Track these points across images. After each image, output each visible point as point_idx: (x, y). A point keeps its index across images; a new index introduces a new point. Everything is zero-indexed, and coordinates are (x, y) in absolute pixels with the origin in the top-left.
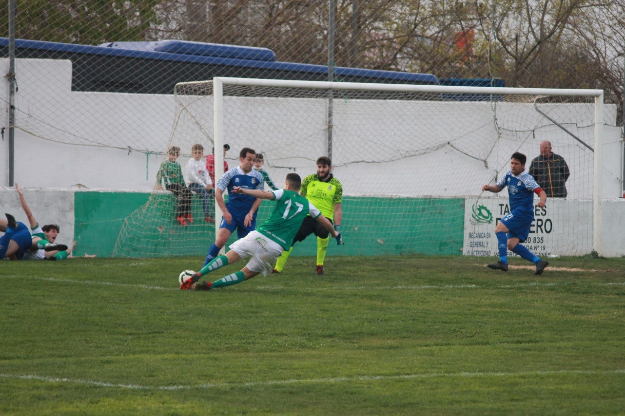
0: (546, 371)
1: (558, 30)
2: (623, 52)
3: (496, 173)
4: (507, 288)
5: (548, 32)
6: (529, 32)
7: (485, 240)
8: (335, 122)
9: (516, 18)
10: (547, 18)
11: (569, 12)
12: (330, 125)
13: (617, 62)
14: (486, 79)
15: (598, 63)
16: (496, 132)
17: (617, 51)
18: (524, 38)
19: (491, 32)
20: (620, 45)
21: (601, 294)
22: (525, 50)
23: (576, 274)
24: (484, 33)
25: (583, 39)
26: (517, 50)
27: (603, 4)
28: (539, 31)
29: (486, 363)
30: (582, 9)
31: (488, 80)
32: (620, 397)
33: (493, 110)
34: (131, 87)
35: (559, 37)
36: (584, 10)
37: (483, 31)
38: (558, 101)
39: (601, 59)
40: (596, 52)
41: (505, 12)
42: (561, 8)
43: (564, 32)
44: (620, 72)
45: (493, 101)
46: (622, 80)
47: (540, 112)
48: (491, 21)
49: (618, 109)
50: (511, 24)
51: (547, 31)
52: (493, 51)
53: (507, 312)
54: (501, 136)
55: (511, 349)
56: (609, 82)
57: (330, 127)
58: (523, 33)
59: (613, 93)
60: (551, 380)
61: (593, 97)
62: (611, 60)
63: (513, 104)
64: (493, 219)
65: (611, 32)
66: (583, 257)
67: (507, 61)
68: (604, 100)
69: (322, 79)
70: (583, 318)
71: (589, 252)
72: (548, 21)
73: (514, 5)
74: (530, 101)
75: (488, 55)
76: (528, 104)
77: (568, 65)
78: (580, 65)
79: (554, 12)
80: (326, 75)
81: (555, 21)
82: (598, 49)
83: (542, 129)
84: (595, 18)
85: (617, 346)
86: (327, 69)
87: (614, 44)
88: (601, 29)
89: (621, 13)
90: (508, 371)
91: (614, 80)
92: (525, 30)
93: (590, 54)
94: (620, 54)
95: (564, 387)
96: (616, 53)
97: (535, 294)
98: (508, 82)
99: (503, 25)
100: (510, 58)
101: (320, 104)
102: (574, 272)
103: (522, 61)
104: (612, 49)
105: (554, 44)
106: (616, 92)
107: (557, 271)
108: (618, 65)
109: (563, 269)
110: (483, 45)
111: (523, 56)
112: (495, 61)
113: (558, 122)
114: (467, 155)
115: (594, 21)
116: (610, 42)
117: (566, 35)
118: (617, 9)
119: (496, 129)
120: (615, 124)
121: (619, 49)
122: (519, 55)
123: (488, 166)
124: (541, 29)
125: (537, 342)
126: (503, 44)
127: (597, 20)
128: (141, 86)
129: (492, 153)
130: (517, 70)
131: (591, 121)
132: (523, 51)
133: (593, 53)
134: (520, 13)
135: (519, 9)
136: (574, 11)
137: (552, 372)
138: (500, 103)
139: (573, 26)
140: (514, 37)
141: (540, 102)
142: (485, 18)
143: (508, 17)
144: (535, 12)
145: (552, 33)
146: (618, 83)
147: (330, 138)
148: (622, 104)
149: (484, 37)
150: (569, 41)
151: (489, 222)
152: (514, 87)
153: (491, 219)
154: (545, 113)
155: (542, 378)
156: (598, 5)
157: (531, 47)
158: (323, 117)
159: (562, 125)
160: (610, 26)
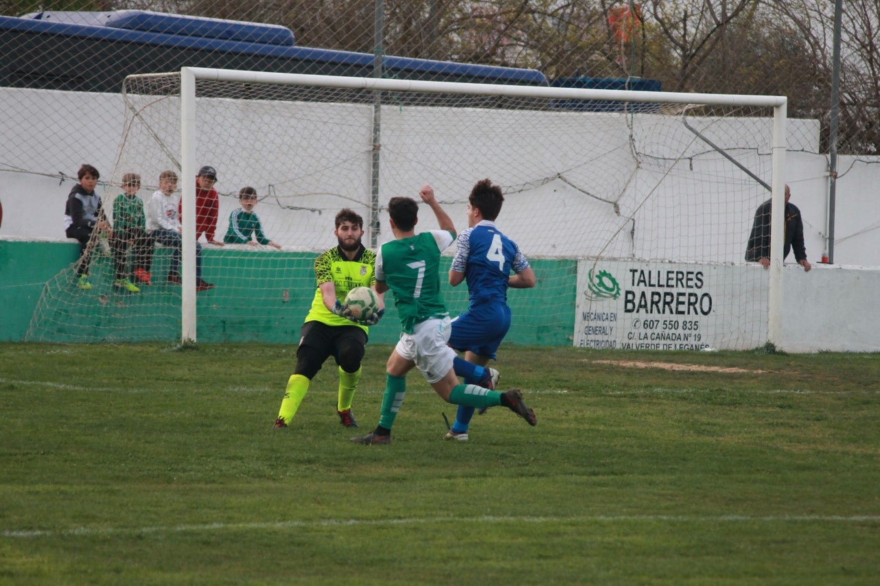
3: (631, 221)
7: (608, 324)
8: (383, 140)
12: (377, 144)
16: (633, 160)
31: (622, 80)
33: (628, 126)
34: (65, 81)
45: (629, 112)
47: (691, 129)
49: (821, 128)
54: (640, 165)
57: (376, 148)
66: (752, 351)
69: (364, 75)
71: (761, 344)
74: (675, 112)
80: (371, 67)
86: (371, 58)
101: (360, 113)
114: (589, 194)
119: (633, 155)
120: (817, 151)
123: (620, 211)
128: (80, 79)
129: (626, 191)
138: (639, 115)
147: (376, 165)
148: (827, 120)
151: (615, 297)
153: (618, 293)
154: (699, 132)
158: (365, 134)
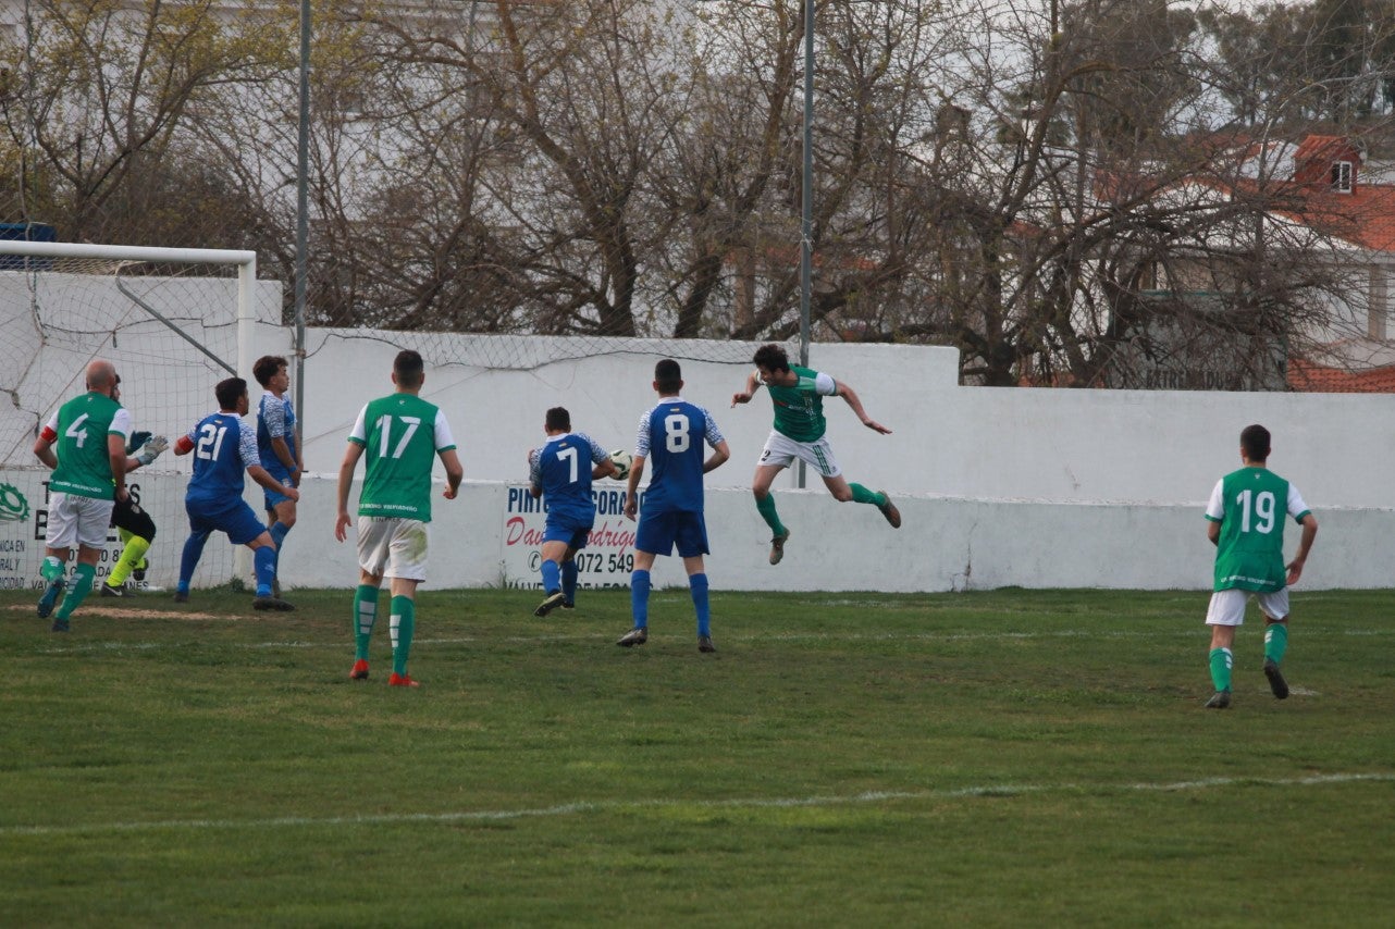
0: (133, 822)
1: (164, 129)
2: (294, 176)
3: (35, 417)
4: (57, 655)
5: (144, 132)
6: (104, 131)
7: (12, 555)
9: (77, 102)
10: (142, 102)
11: (185, 92)
13: (283, 197)
14: (15, 225)
15: (244, 197)
16: (36, 334)
17: (283, 174)
18: (94, 142)
19: (26, 129)
20: (289, 161)
21: (248, 665)
22: (97, 166)
23: (199, 625)
24: (11, 130)
25: (215, 147)
26: (79, 166)
27: (253, 77)
28: (125, 130)
29: (10, 807)
30: (211, 87)
31: (20, 226)
32: (280, 873)
33: (30, 289)
35: (165, 143)
36: (215, 88)
37: (9, 125)
38: (164, 272)
39: (252, 190)
40: (240, 176)
41: (54, 87)
42: (168, 83)
43: (175, 132)
44: (289, 216)
45: (30, 270)
46: (294, 232)
47: (127, 293)
48: (25, 106)
49: (285, 291)
50: (68, 114)
51: (142, 129)
52: (30, 167)
53: (57, 704)
54: (46, 341)
55: (62, 779)
56: (267, 236)
58: (93, 132)
59: (275, 258)
60: (143, 841)
61: (236, 266)
62: (270, 193)
63: (72, 276)
64: (29, 512)
65: (270, 136)
66: (215, 589)
67: (60, 187)
68: (258, 273)
70: (212, 713)
71: (226, 579)
72: (142, 109)
73: (74, 75)
74: (107, 271)
75: (19, 176)
76: (102, 277)
77: (184, 199)
78: (210, 201)
79: (154, 90)
81: (157, 109)
82: (245, 170)
83: (130, 329)
84: (238, 106)
85: (278, 771)
87: (277, 160)
88: (250, 128)
89: (290, 97)
90: (55, 823)
91: (277, 232)
92: (96, 126)
93: (230, 178)
94: (289, 181)
95: (170, 854)
96: (280, 178)
97: (114, 665)
98: (62, 230)
99: (51, 114)
100: (65, 183)
102: (196, 621)
103: (89, 190)
104: (272, 168)
105: (156, 155)
106: (282, 256)
107: (159, 619)
108: (284, 203)
109: (174, 615)
110: (9, 153)
111: (93, 178)
112: (33, 187)
113: (165, 315)
115: (237, 112)
116: (270, 155)
117: (179, 139)
118: (281, 90)
119: (38, 329)
120: (280, 323)
121: (287, 169)
122: (84, 177)
123: (21, 402)
124: (129, 126)
125: (116, 763)
126: (50, 154)
127: (243, 110)
129: (28, 376)
130: (81, 207)
131: (232, 314)
132: (93, 171)
133: (235, 176)
134: (86, 92)
135: (83, 83)
136: (196, 91)
137: (146, 826)
138: (44, 274)
139: (194, 121)
140: (72, 139)
141: (128, 274)
142: (13, 99)
143: (60, 98)
144: (117, 91)
145: (151, 134)
146: (284, 239)
148: (292, 280)
149: (11, 137)
150: (187, 152)
151: (22, 519)
152: (74, 241)
153: (26, 513)
154: (139, 297)
155: (125, 837)
156: (244, 80)
157: (109, 162)
159: (173, 322)
160: (269, 123)
